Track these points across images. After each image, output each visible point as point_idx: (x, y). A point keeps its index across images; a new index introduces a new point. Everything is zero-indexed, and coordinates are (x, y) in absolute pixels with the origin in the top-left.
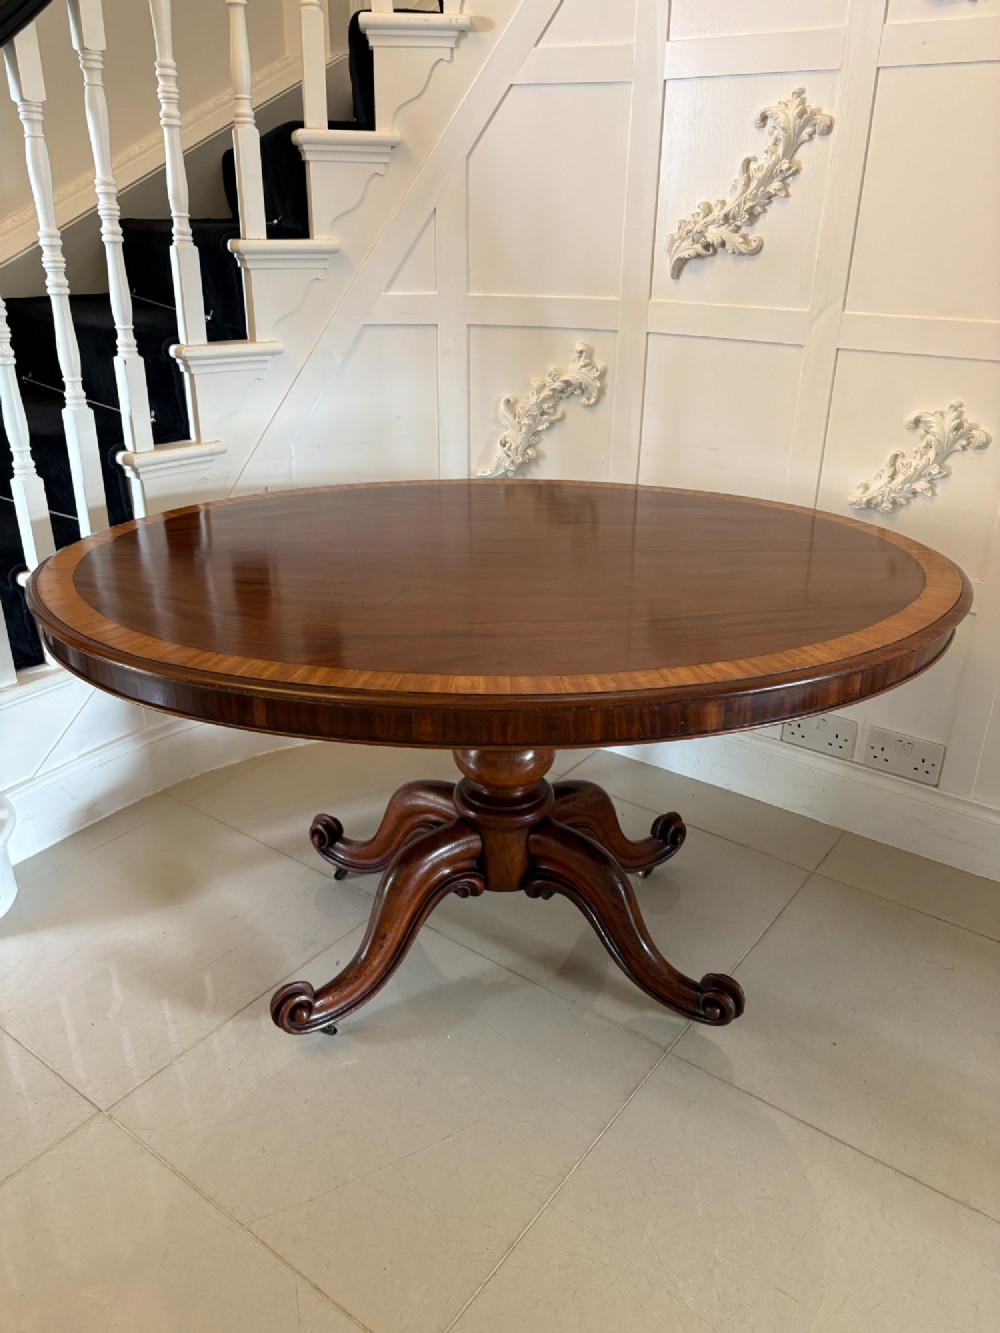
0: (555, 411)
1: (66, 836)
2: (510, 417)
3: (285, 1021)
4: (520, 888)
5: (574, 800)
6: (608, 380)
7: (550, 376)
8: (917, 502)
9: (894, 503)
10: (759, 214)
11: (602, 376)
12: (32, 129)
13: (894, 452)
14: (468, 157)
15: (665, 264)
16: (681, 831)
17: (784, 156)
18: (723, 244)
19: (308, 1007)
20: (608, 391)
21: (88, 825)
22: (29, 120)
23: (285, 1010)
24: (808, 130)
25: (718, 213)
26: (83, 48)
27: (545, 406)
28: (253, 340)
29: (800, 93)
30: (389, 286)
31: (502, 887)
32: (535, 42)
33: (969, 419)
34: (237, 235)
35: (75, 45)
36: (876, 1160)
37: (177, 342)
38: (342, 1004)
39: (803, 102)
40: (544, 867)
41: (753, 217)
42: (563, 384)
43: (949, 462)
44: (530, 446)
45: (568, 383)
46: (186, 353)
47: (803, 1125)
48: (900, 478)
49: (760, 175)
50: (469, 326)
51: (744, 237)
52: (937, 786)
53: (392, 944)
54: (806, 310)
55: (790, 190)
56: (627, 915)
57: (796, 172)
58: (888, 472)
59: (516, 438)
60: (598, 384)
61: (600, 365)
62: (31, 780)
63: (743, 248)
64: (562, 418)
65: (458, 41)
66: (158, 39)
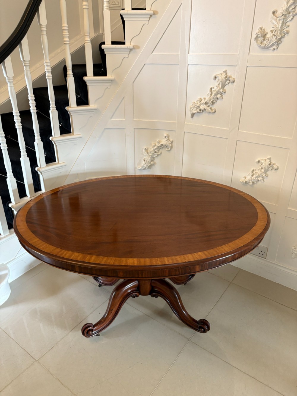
0: (159, 152)
1: (24, 273)
2: (146, 153)
3: (86, 335)
4: (149, 295)
6: (173, 144)
7: (157, 142)
8: (259, 183)
9: (253, 183)
10: (215, 103)
11: (172, 143)
12: (10, 84)
13: (252, 169)
14: (133, 83)
15: (189, 114)
17: (221, 88)
18: (205, 110)
19: (92, 330)
20: (173, 147)
21: (30, 269)
22: (9, 82)
23: (86, 332)
24: (228, 82)
25: (203, 102)
26: (24, 60)
27: (156, 151)
28: (73, 134)
29: (225, 71)
30: (111, 118)
31: (144, 294)
32: (152, 52)
33: (273, 162)
34: (68, 105)
35: (22, 59)
36: (244, 373)
37: (52, 136)
38: (101, 328)
39: (226, 73)
40: (156, 289)
41: (213, 103)
42: (161, 145)
43: (268, 173)
44: (152, 161)
45: (162, 145)
46: (54, 140)
47: (225, 362)
48: (254, 176)
49: (215, 92)
50: (134, 129)
51: (211, 108)
52: (266, 258)
54: (228, 129)
55: (223, 97)
57: (225, 92)
58: (251, 174)
59: (148, 159)
60: (171, 145)
61: (171, 140)
62: (14, 259)
63: (210, 111)
64: (161, 153)
65: (130, 52)
66: (45, 55)
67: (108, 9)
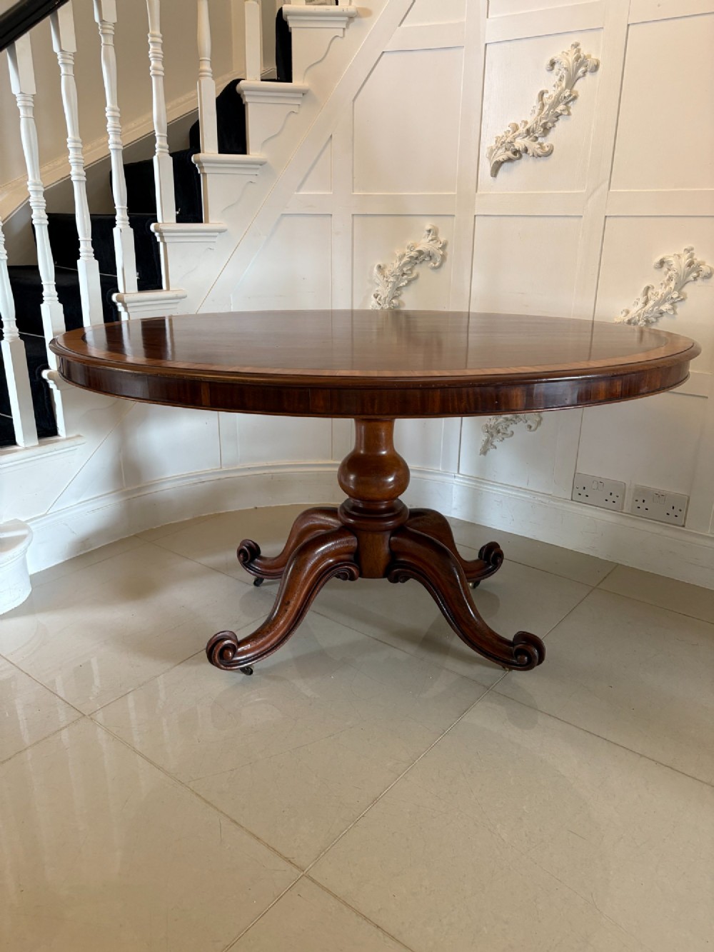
0: (412, 273)
1: (67, 559)
2: (381, 278)
3: (217, 660)
4: (384, 577)
5: (423, 520)
6: (448, 249)
7: (408, 248)
8: (664, 319)
9: (647, 321)
10: (550, 128)
11: (444, 247)
12: (67, 70)
13: (645, 285)
14: (354, 100)
15: (486, 167)
16: (500, 555)
17: (566, 87)
18: (526, 150)
19: (233, 650)
20: (448, 257)
21: (82, 553)
22: (64, 64)
23: (217, 651)
24: (583, 69)
25: (522, 130)
26: (102, 21)
27: (405, 269)
28: (207, 222)
29: (576, 45)
30: (299, 188)
31: (371, 575)
32: (399, 23)
33: (698, 258)
34: (198, 151)
35: (97, 19)
37: (156, 221)
38: (257, 651)
39: (579, 51)
40: (402, 559)
41: (546, 130)
42: (417, 253)
43: (685, 290)
44: (394, 297)
45: (420, 252)
46: (162, 227)
48: (651, 303)
49: (550, 101)
50: (353, 215)
51: (541, 144)
52: (684, 526)
53: (293, 611)
54: (584, 191)
55: (571, 110)
56: (460, 591)
57: (575, 98)
58: (642, 300)
59: (385, 291)
60: (441, 253)
61: (442, 239)
62: (46, 515)
63: (539, 152)
64: (416, 278)
65: (348, 24)
66: (151, 18)
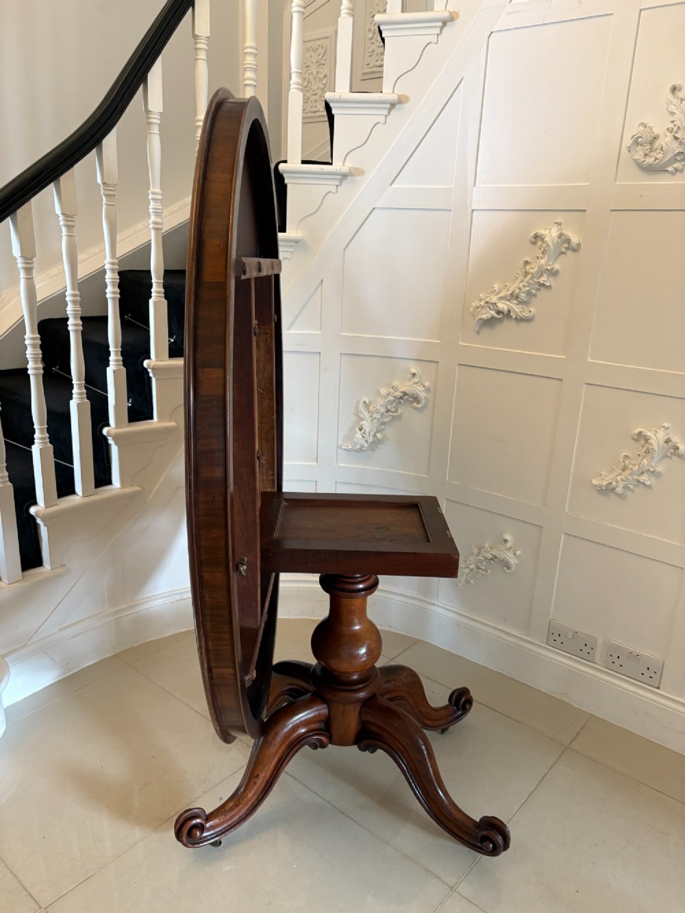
0: (396, 410)
1: (44, 686)
2: (366, 412)
3: (184, 838)
4: (354, 744)
5: (394, 680)
6: (431, 392)
7: (393, 388)
9: (625, 488)
10: (533, 295)
11: (427, 389)
12: (68, 232)
13: (624, 454)
14: (344, 250)
15: (471, 322)
16: (469, 701)
18: (509, 313)
19: (201, 828)
20: (431, 399)
21: (61, 678)
22: (66, 225)
23: (185, 829)
24: (565, 246)
25: (505, 293)
26: (105, 183)
27: (389, 407)
29: (557, 224)
30: (289, 327)
31: (342, 743)
32: (390, 183)
37: (149, 358)
38: (225, 825)
39: (560, 228)
40: (372, 729)
41: (529, 296)
42: (401, 394)
44: (378, 432)
45: (405, 394)
46: (154, 365)
48: (628, 471)
49: (534, 271)
50: (341, 354)
51: (522, 308)
52: (658, 688)
53: (263, 781)
54: (563, 357)
56: (428, 769)
57: (555, 271)
58: (620, 467)
59: (370, 426)
60: (425, 394)
61: (426, 382)
62: (24, 647)
63: (520, 315)
64: (400, 415)
65: (341, 181)
66: (152, 177)
67: (297, 88)
